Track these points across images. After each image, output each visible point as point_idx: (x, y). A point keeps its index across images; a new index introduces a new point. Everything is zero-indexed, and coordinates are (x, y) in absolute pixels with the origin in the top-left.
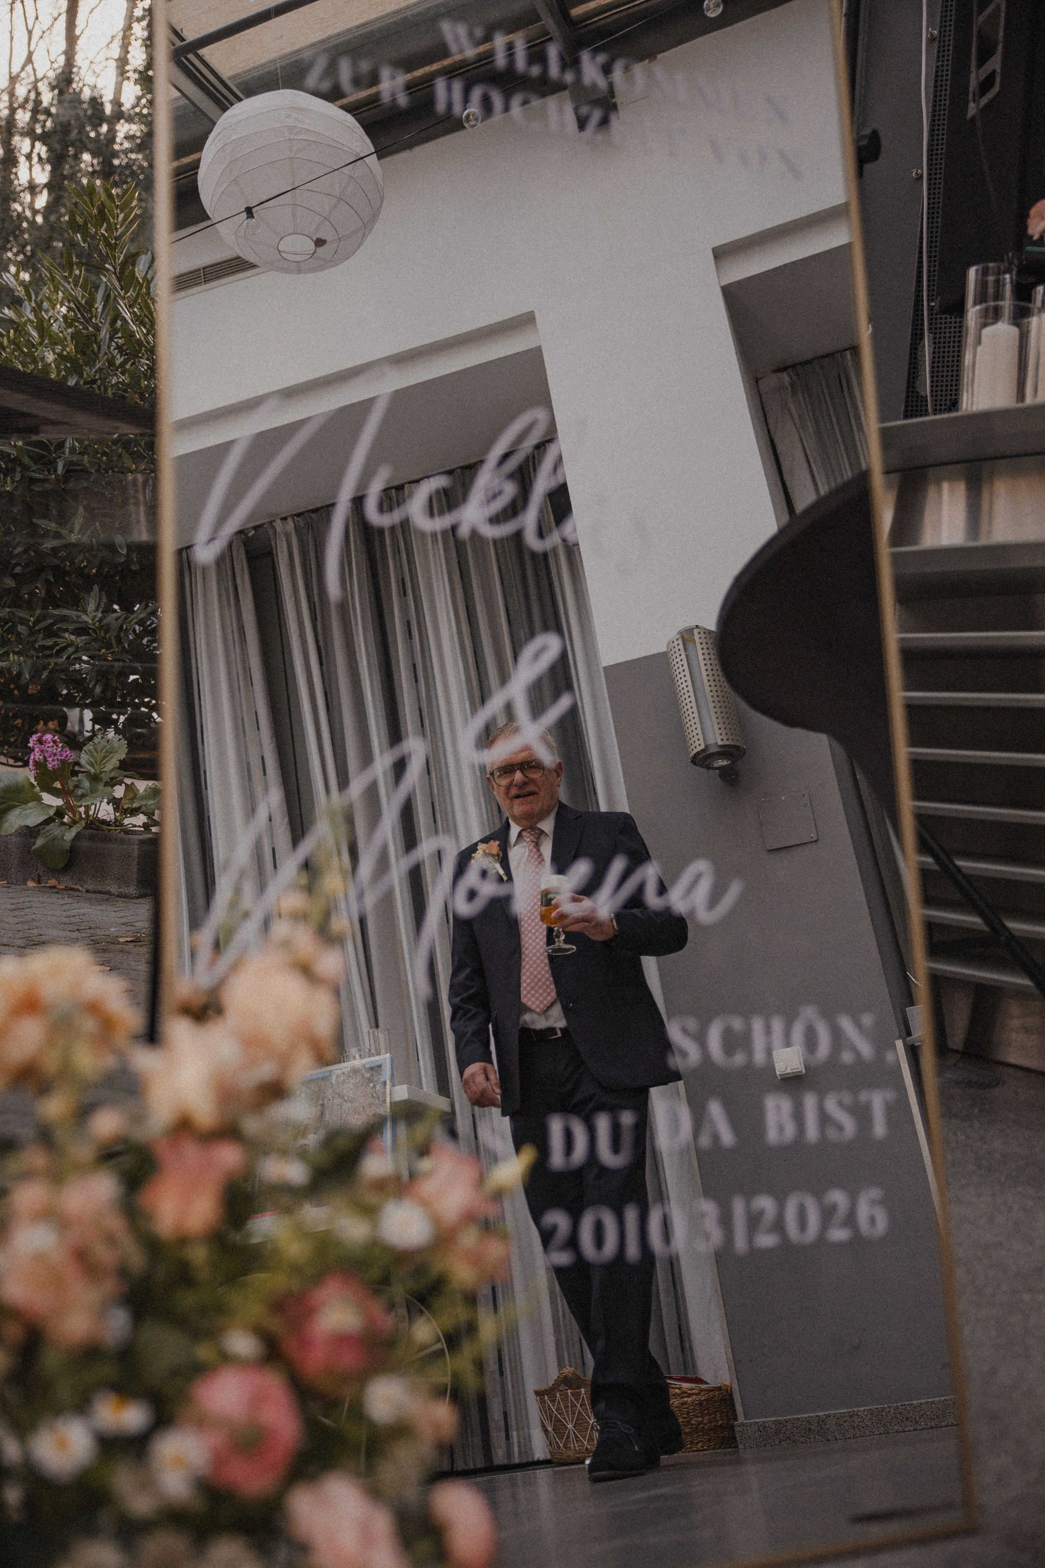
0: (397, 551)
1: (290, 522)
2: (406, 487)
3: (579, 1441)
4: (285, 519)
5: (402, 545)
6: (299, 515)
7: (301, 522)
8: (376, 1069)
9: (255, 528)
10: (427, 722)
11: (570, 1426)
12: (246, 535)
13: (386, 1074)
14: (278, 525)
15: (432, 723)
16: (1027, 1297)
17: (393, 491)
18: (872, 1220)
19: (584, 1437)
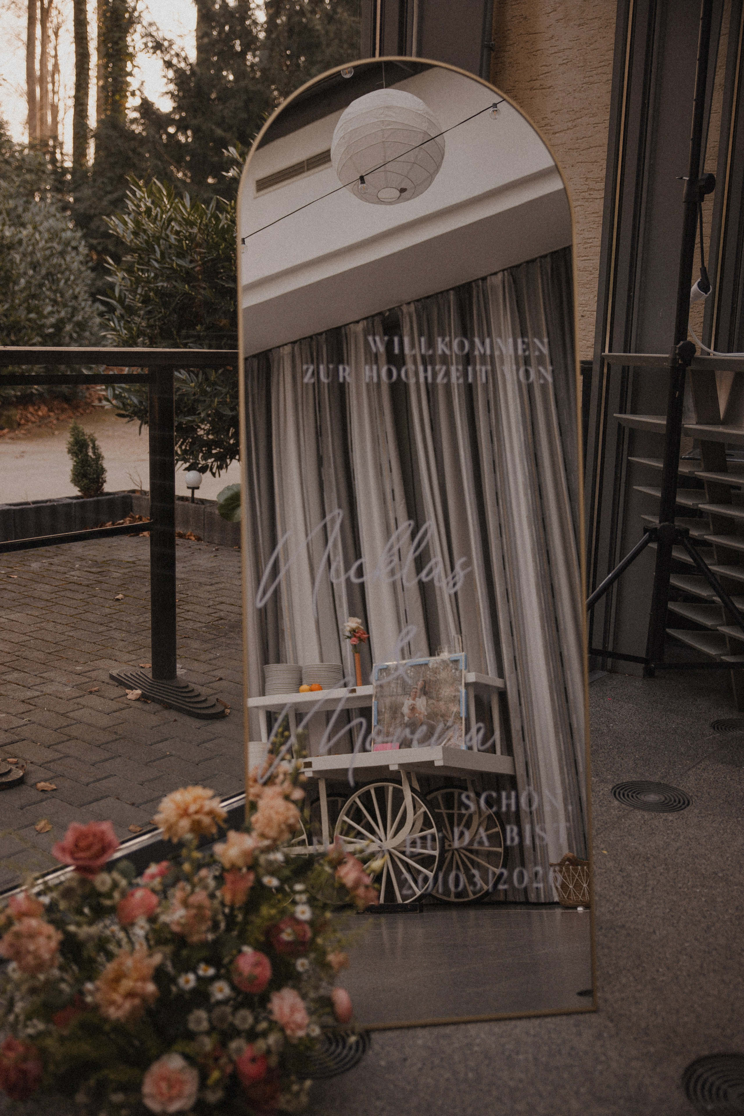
0: (481, 325)
1: (412, 305)
2: (489, 278)
3: (576, 895)
4: (409, 303)
5: (484, 315)
6: (418, 301)
7: (419, 305)
8: (456, 661)
9: (389, 310)
10: (495, 439)
11: (571, 887)
12: (384, 316)
13: (462, 665)
14: (405, 308)
15: (499, 440)
17: (480, 281)
19: (580, 894)
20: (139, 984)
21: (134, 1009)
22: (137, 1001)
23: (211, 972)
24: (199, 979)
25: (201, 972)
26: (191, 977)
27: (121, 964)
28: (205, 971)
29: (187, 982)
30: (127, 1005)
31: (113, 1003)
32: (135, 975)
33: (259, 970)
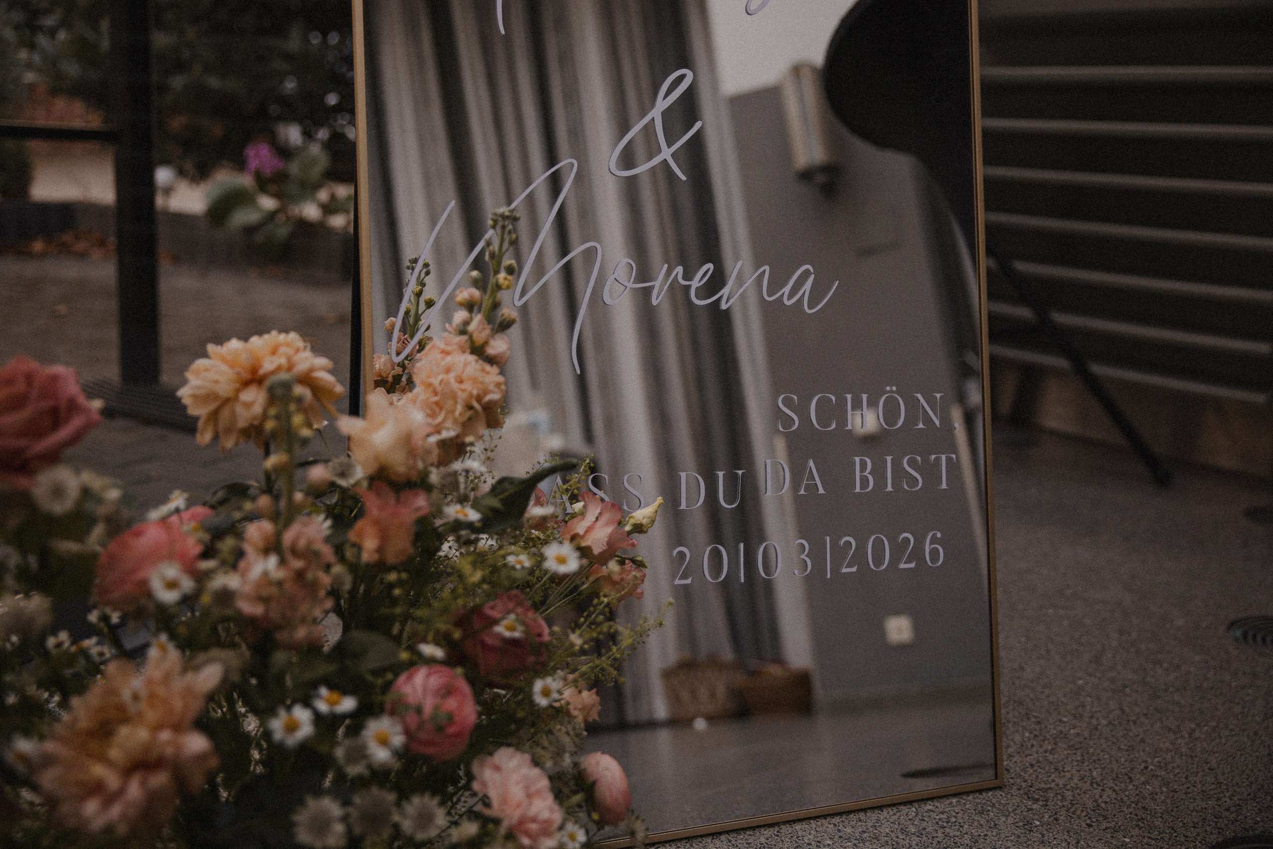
16: (1051, 611)
18: (934, 554)
20: (165, 735)
21: (153, 798)
22: (160, 779)
23: (348, 704)
24: (318, 718)
25: (322, 707)
26: (302, 714)
27: (113, 692)
28: (332, 703)
29: (292, 727)
30: (134, 790)
31: (96, 788)
32: (151, 716)
33: (452, 703)
